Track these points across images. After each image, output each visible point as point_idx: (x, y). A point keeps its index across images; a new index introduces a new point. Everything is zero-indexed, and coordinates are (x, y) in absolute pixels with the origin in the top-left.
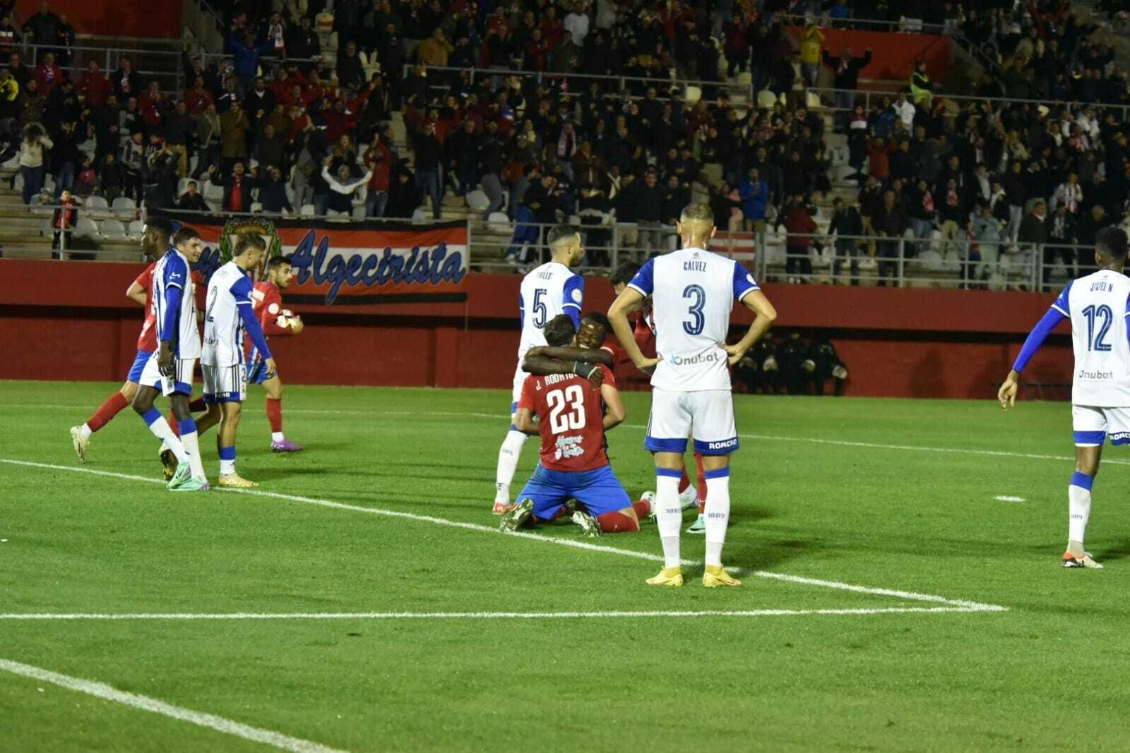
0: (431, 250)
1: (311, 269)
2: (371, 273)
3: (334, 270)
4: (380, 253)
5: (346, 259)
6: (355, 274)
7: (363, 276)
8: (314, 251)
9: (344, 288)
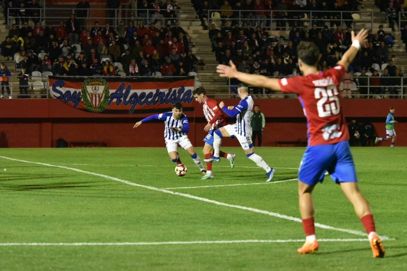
0: (177, 89)
1: (122, 99)
2: (150, 100)
3: (133, 99)
4: (154, 91)
5: (139, 94)
6: (142, 101)
7: (146, 101)
8: (124, 92)
9: (137, 106)
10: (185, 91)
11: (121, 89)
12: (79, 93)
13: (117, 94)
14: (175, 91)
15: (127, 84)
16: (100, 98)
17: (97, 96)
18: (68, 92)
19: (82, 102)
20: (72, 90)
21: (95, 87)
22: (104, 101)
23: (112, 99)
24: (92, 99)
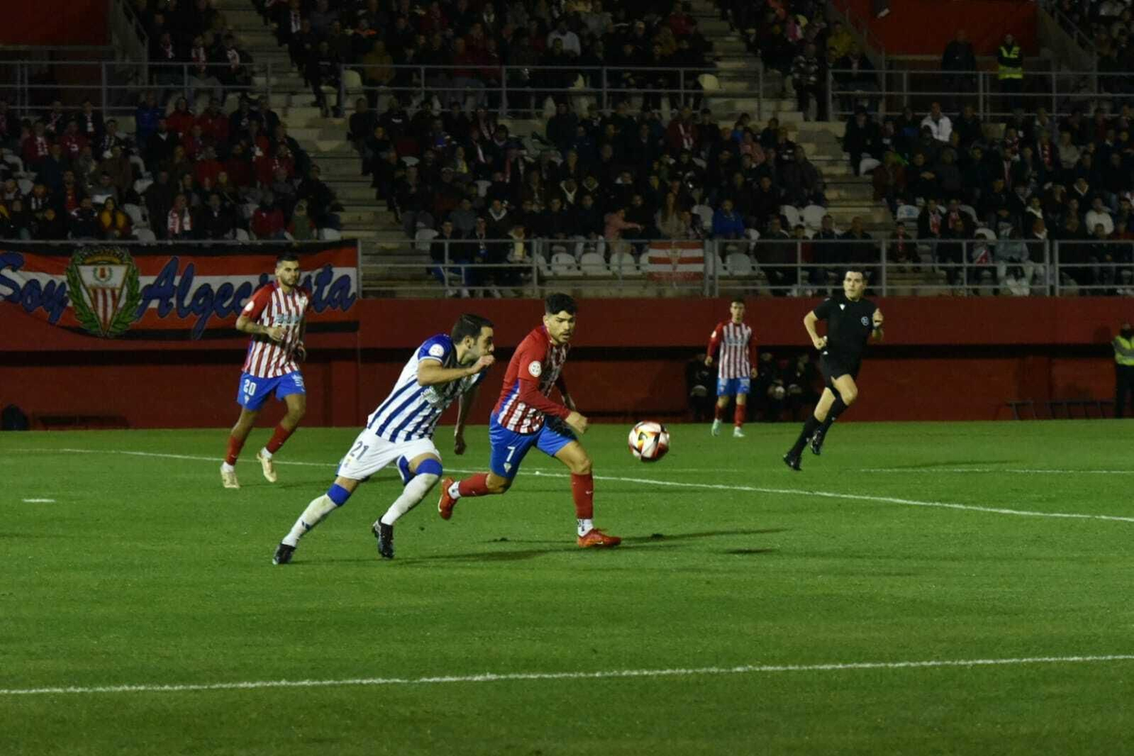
0: (315, 274)
1: (173, 301)
3: (201, 301)
4: (254, 280)
5: (215, 288)
6: (225, 305)
7: (235, 306)
8: (177, 281)
9: (213, 320)
10: (335, 278)
11: (169, 276)
12: (63, 285)
13: (159, 287)
14: (309, 278)
15: (185, 261)
16: (116, 300)
17: (108, 292)
18: (33, 284)
19: (69, 309)
20: (43, 279)
21: (103, 270)
22: (127, 307)
23: (148, 300)
24: (95, 300)
